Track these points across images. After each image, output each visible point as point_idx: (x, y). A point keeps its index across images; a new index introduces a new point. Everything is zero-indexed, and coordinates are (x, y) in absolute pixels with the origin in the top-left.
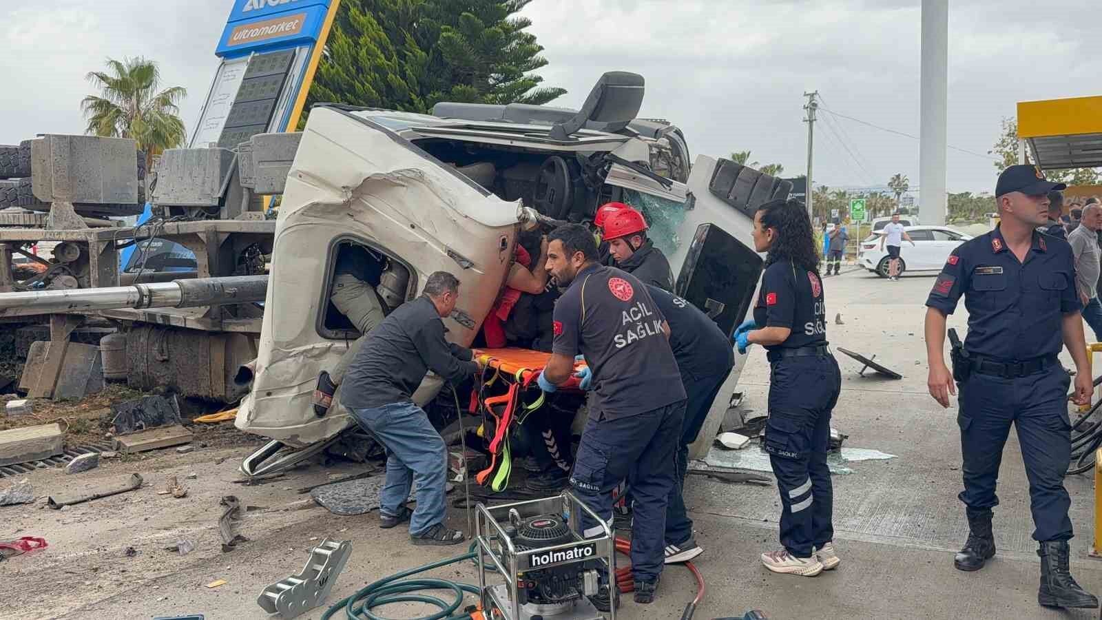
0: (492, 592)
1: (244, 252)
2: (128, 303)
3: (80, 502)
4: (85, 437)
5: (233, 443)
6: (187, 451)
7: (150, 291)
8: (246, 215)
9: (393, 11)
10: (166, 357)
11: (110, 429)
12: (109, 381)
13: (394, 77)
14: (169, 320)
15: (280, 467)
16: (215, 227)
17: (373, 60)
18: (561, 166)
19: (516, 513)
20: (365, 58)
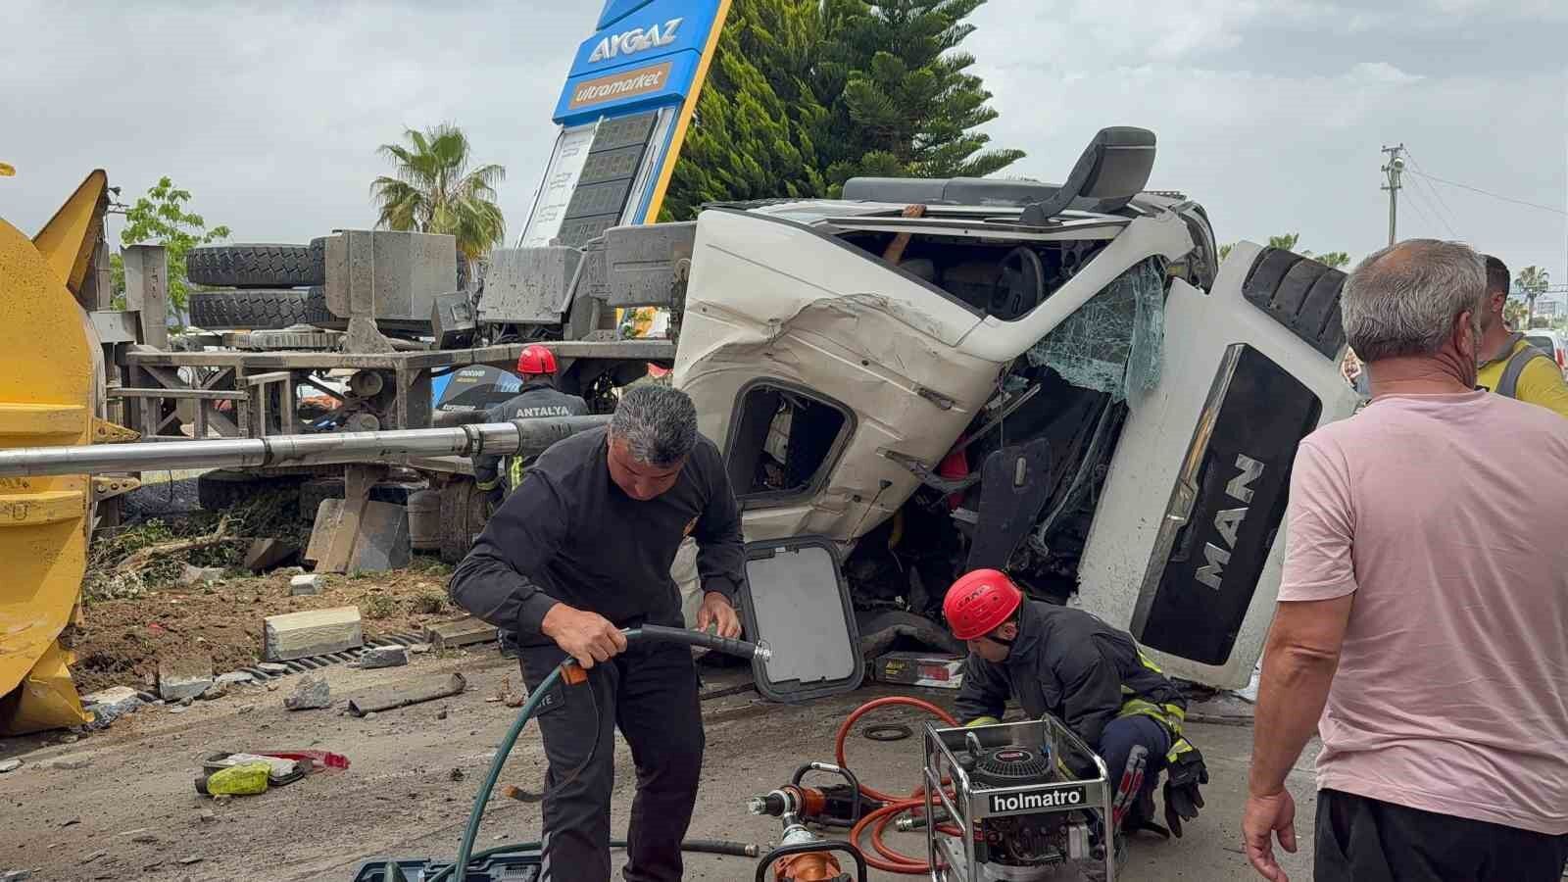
0: (946, 846)
1: (593, 383)
2: (453, 449)
3: (388, 709)
4: (389, 625)
7: (481, 434)
8: (596, 334)
9: (781, 53)
12: (417, 552)
13: (782, 142)
17: (755, 123)
18: (1030, 260)
19: (975, 739)
20: (744, 119)
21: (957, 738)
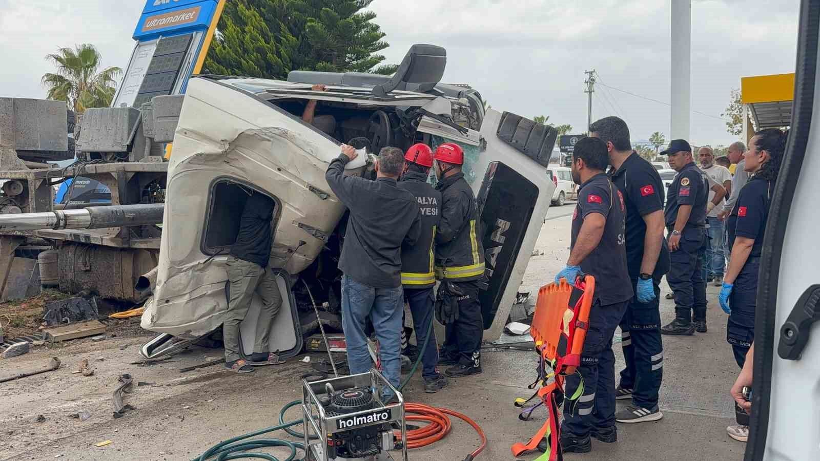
0: (315, 449)
1: (147, 187)
2: (47, 225)
3: (9, 380)
4: (22, 330)
5: (136, 333)
6: (100, 340)
7: (65, 216)
8: (148, 158)
9: (271, 6)
10: (88, 268)
11: (43, 324)
12: (45, 286)
13: (271, 56)
14: (89, 239)
15: (171, 351)
16: (124, 168)
17: (256, 44)
18: (384, 117)
19: (331, 387)
20: (249, 41)
21: (321, 387)
